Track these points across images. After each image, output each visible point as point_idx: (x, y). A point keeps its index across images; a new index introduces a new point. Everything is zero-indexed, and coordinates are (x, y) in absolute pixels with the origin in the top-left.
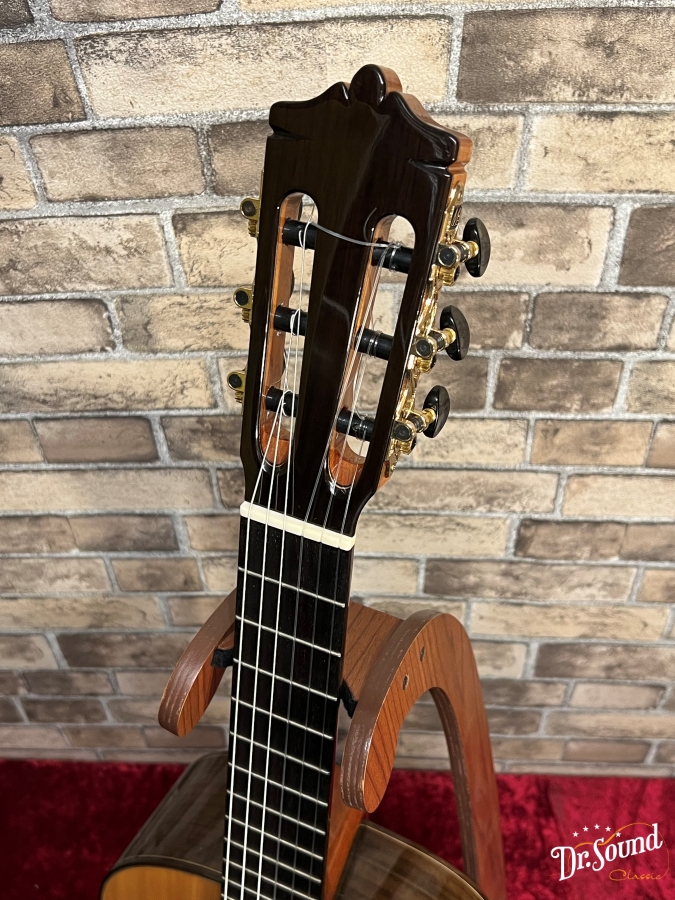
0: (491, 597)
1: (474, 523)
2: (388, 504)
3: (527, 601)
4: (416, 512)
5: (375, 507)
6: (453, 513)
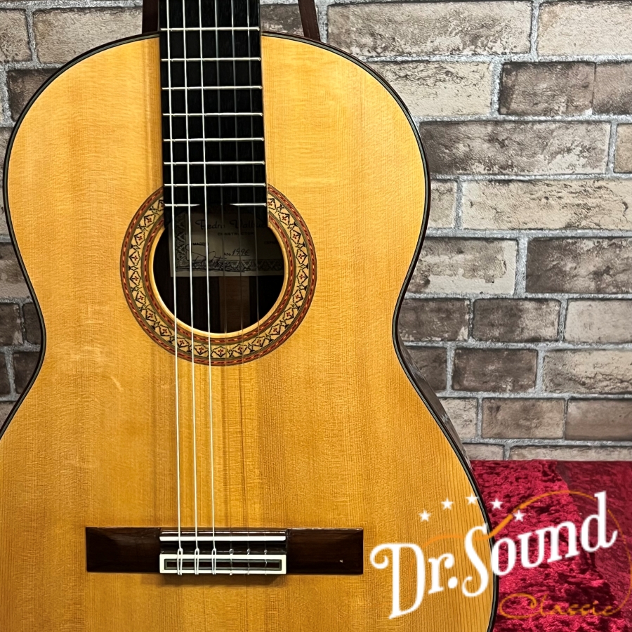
0: (480, 174)
1: (462, 70)
2: (385, 49)
3: (514, 177)
4: (410, 59)
5: (374, 54)
6: (443, 58)
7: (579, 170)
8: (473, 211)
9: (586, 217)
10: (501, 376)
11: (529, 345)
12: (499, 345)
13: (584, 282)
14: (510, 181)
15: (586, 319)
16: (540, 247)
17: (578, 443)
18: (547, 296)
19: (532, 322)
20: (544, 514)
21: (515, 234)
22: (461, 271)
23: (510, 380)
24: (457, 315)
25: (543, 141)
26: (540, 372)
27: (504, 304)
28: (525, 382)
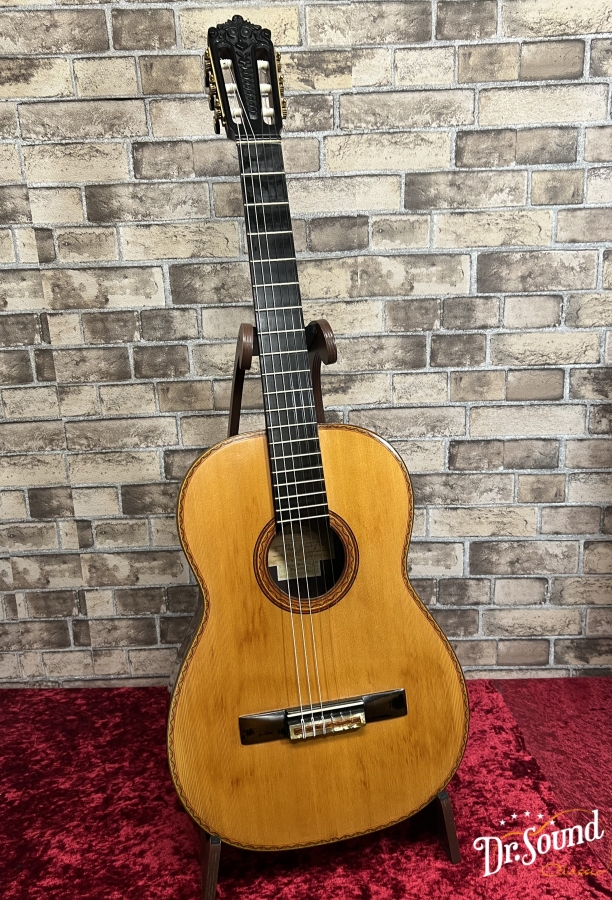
7: (498, 501)
8: (436, 526)
9: (503, 529)
10: (457, 627)
11: (473, 607)
12: (455, 607)
13: (504, 568)
14: (456, 509)
15: (506, 589)
16: (477, 547)
17: (505, 667)
18: (482, 576)
19: (475, 592)
20: (489, 716)
21: (462, 539)
22: (430, 562)
23: (462, 628)
24: (429, 589)
25: (475, 484)
26: (481, 624)
27: (458, 581)
28: (471, 630)
